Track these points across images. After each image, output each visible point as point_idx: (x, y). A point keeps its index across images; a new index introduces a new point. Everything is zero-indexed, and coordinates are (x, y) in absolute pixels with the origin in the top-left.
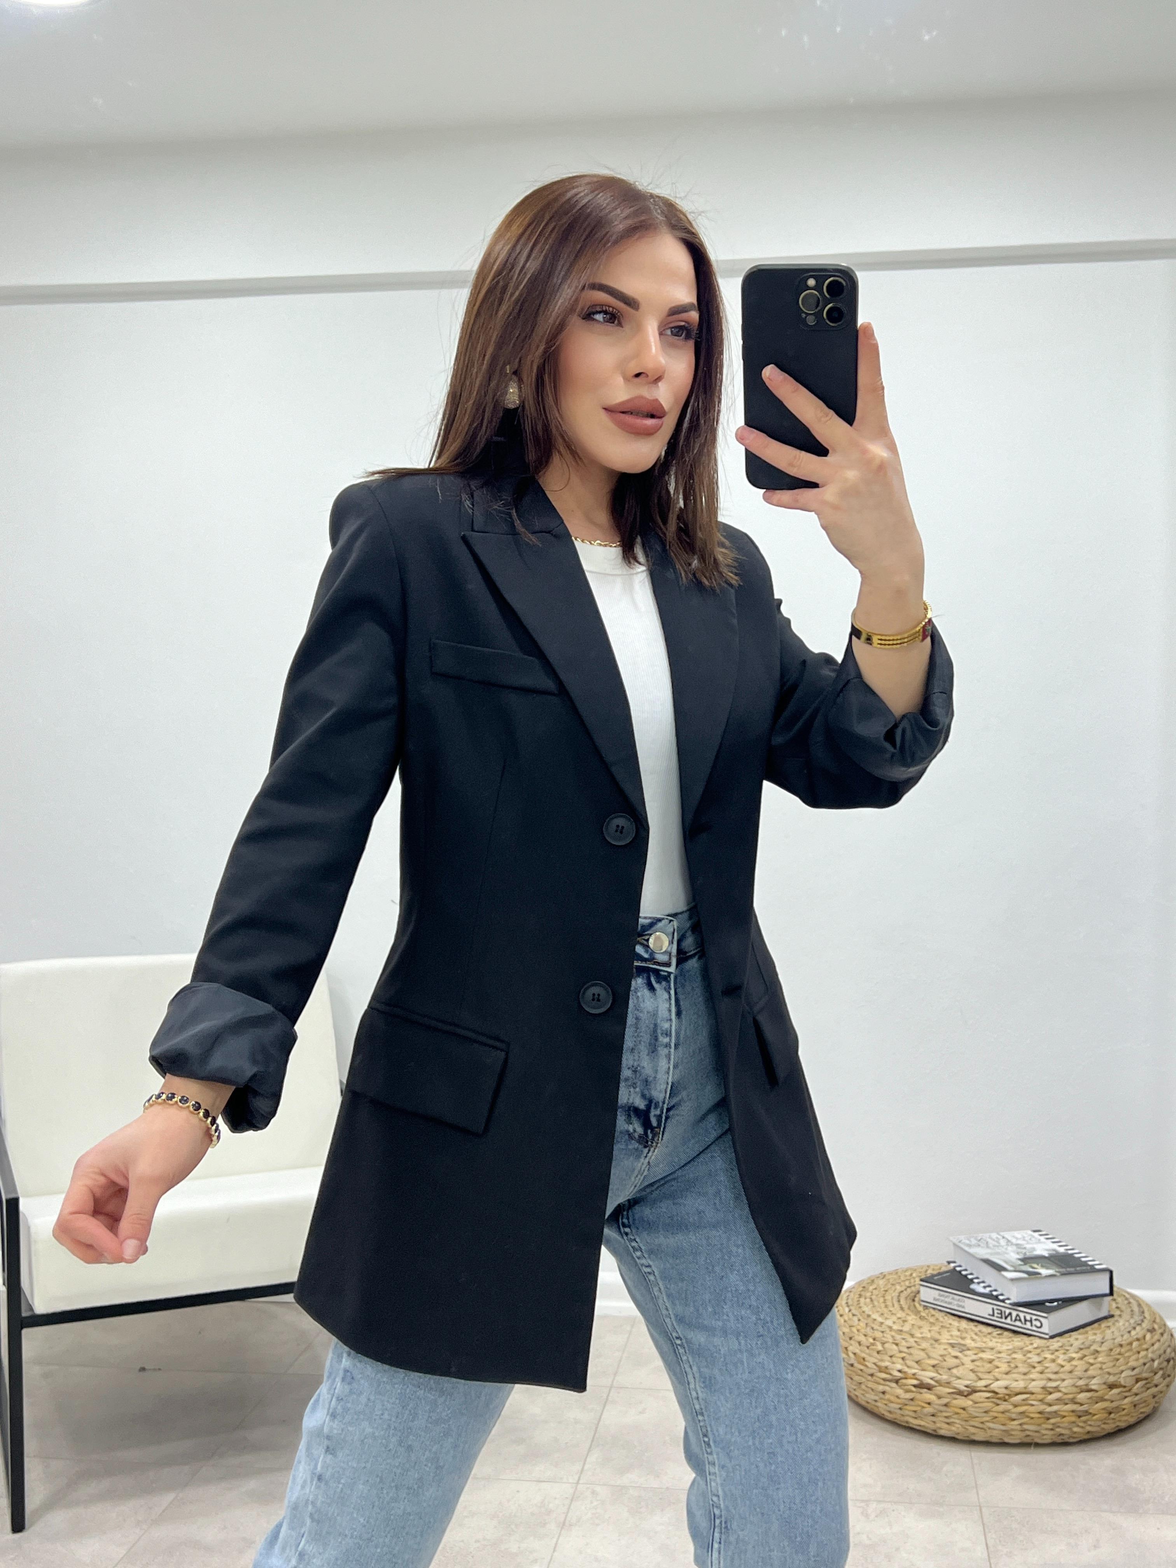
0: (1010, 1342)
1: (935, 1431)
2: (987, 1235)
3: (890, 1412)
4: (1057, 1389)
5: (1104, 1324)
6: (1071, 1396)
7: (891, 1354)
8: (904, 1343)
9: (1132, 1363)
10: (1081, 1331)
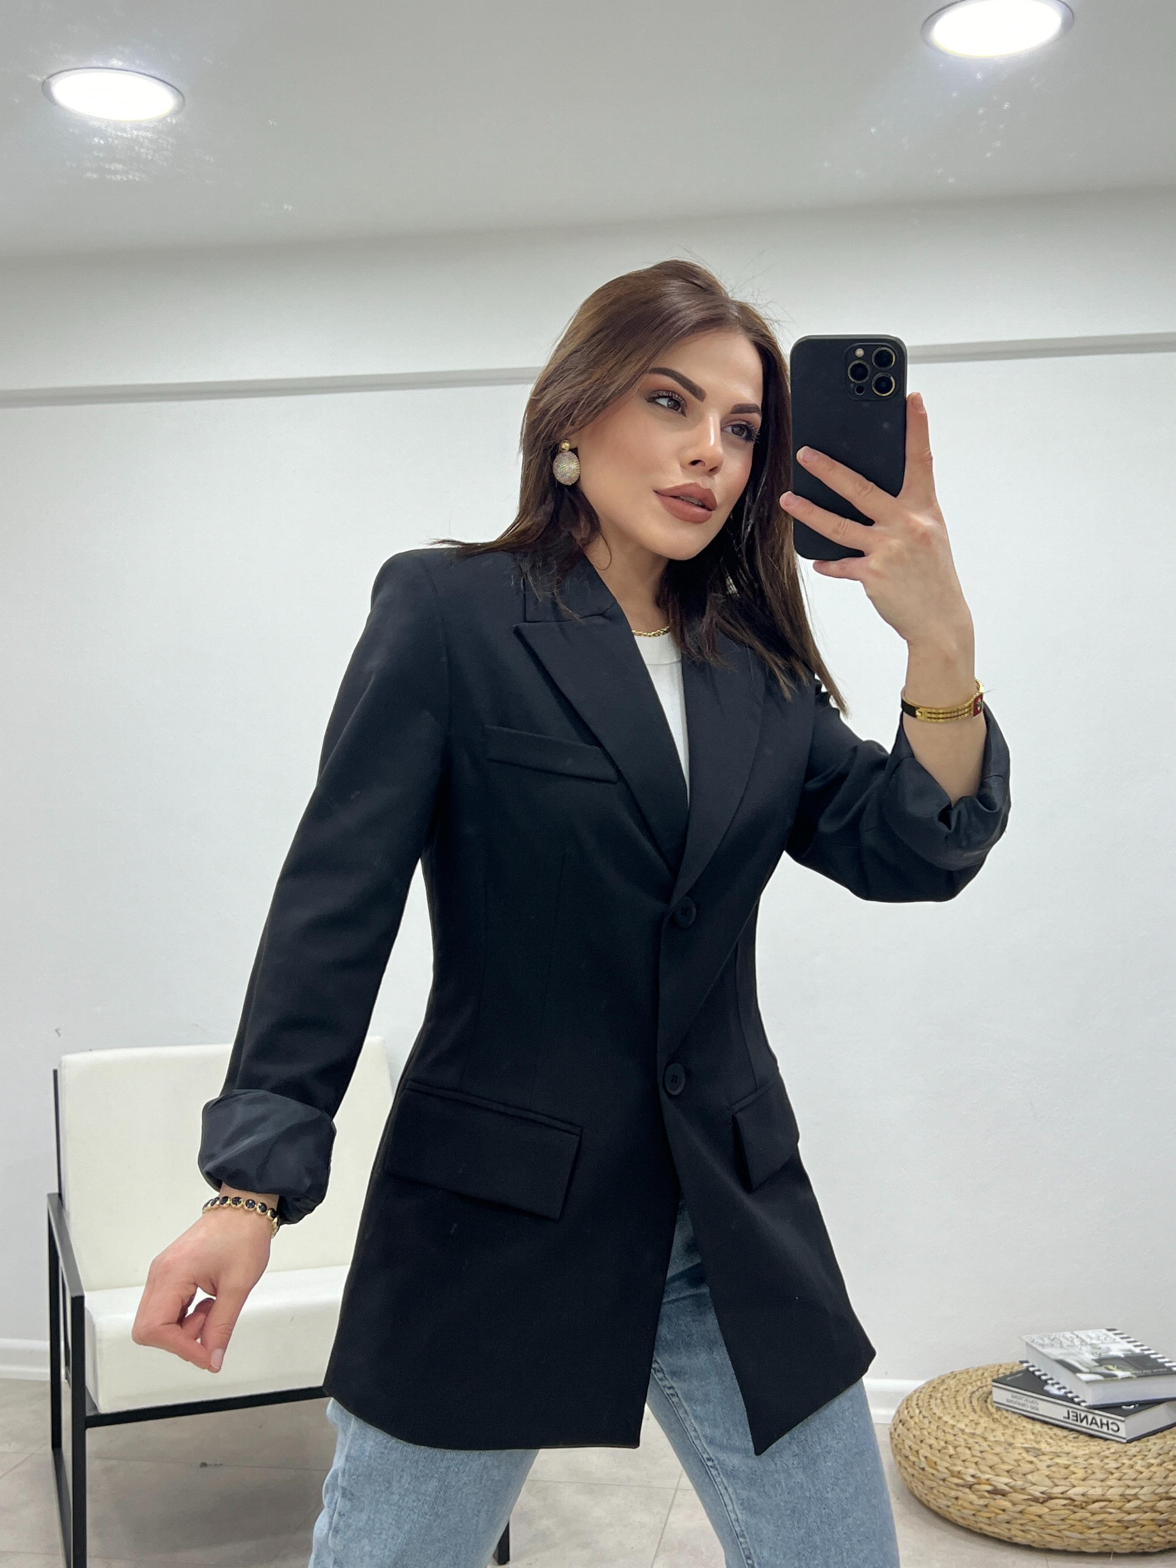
0: (1085, 1446)
1: (1010, 1538)
2: (1062, 1334)
3: (963, 1518)
4: (1136, 1497)
6: (1150, 1504)
7: (964, 1458)
8: (977, 1447)
10: (1160, 1435)
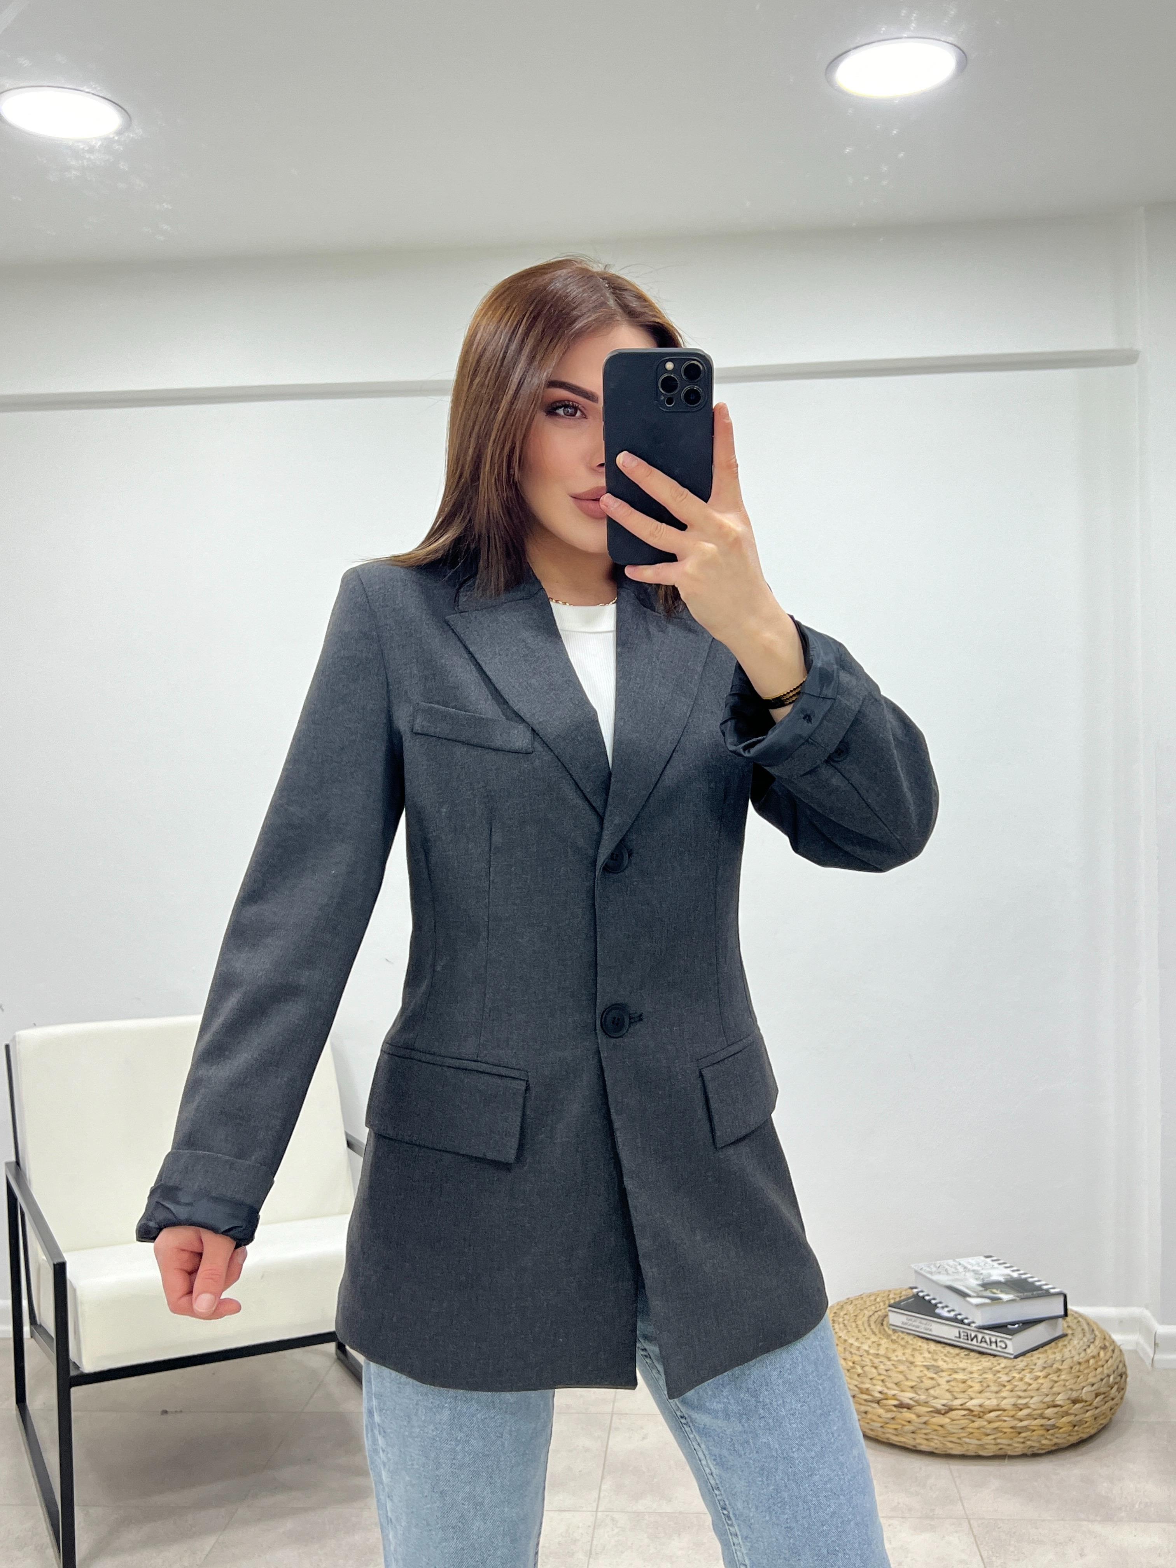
0: (978, 1362)
4: (1026, 1406)
5: (1060, 1343)
6: (1039, 1412)
7: (871, 1377)
9: (1091, 1380)
10: (1041, 1350)
